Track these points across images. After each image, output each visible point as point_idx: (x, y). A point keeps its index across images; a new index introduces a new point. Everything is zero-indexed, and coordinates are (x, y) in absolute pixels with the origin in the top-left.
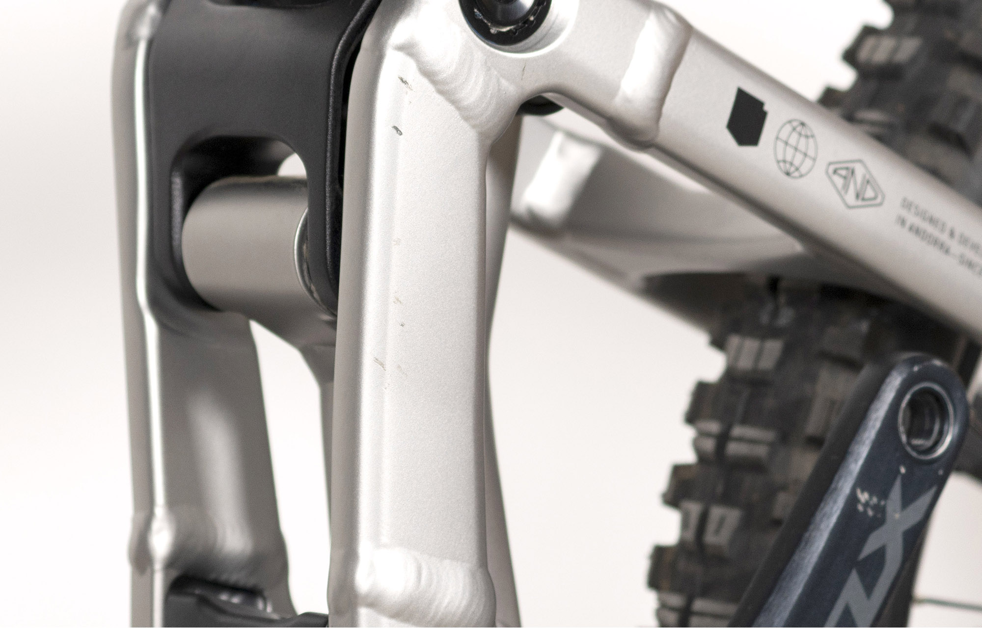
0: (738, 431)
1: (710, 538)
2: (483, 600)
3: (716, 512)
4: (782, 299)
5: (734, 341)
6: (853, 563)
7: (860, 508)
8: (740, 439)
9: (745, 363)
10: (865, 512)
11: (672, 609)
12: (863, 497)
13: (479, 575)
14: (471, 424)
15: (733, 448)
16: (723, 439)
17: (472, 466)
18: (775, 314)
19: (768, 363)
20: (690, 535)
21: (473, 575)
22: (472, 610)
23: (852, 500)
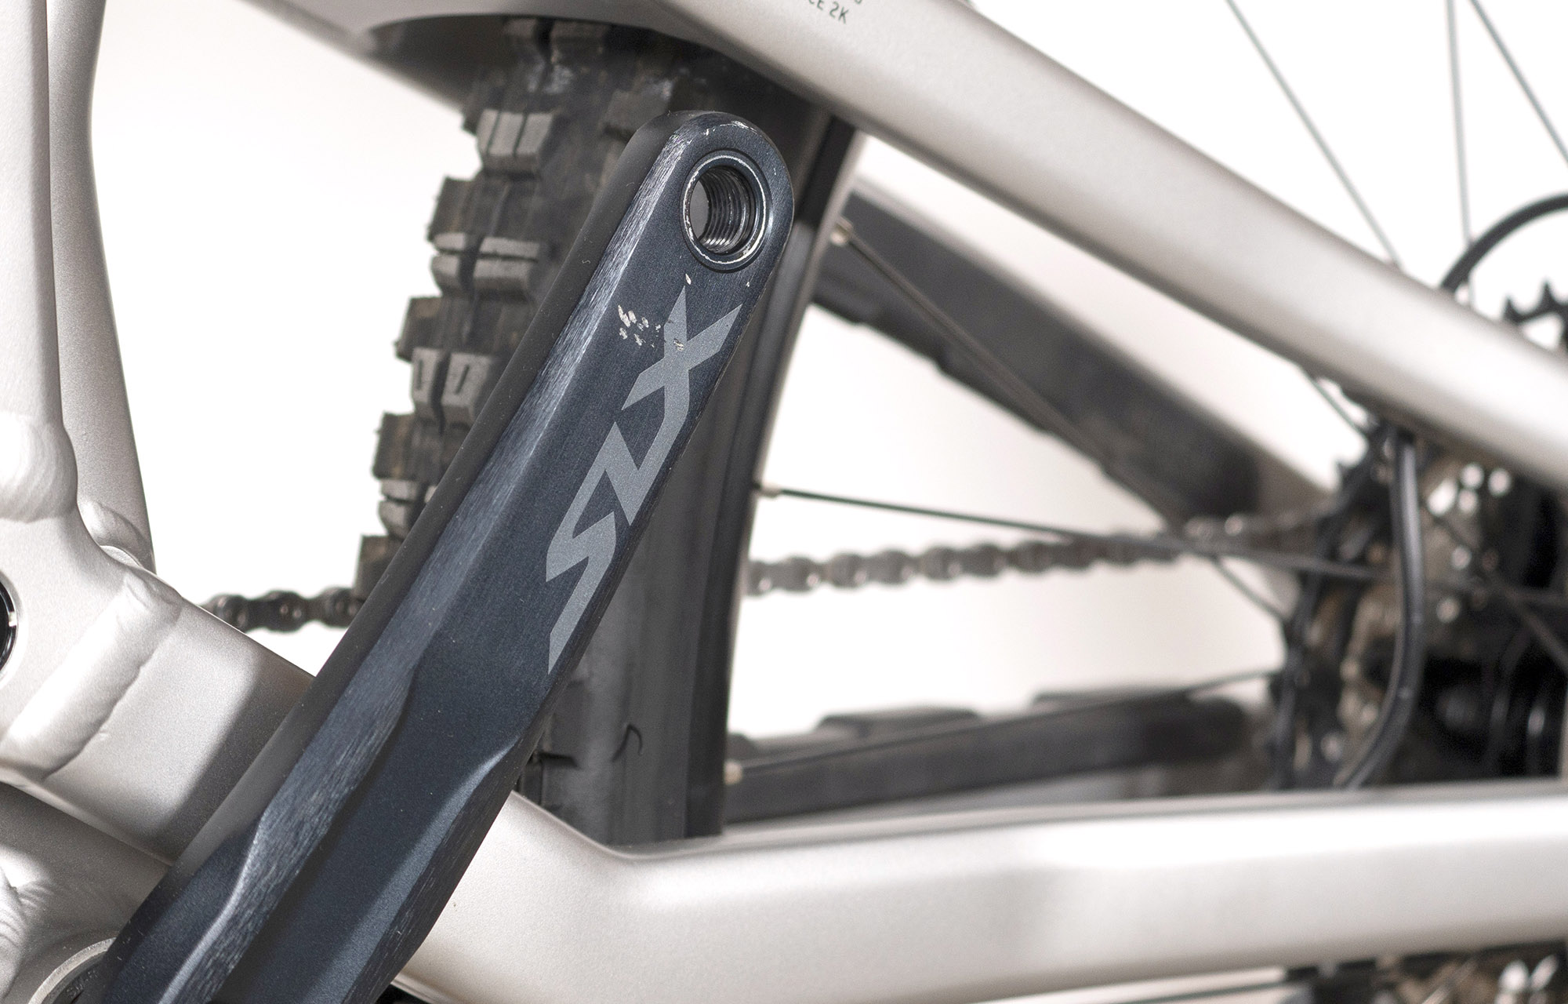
0: (489, 245)
1: (450, 399)
2: (54, 469)
3: (459, 360)
4: (556, 56)
5: (490, 116)
6: (613, 413)
7: (624, 334)
8: (492, 256)
9: (502, 148)
10: (631, 339)
11: (399, 502)
12: (628, 318)
13: (46, 433)
14: (28, 210)
15: (484, 269)
16: (470, 256)
17: (31, 273)
18: (546, 78)
19: (531, 146)
20: (425, 395)
21: (36, 432)
22: (35, 483)
23: (612, 322)
